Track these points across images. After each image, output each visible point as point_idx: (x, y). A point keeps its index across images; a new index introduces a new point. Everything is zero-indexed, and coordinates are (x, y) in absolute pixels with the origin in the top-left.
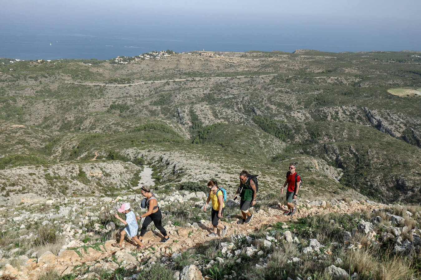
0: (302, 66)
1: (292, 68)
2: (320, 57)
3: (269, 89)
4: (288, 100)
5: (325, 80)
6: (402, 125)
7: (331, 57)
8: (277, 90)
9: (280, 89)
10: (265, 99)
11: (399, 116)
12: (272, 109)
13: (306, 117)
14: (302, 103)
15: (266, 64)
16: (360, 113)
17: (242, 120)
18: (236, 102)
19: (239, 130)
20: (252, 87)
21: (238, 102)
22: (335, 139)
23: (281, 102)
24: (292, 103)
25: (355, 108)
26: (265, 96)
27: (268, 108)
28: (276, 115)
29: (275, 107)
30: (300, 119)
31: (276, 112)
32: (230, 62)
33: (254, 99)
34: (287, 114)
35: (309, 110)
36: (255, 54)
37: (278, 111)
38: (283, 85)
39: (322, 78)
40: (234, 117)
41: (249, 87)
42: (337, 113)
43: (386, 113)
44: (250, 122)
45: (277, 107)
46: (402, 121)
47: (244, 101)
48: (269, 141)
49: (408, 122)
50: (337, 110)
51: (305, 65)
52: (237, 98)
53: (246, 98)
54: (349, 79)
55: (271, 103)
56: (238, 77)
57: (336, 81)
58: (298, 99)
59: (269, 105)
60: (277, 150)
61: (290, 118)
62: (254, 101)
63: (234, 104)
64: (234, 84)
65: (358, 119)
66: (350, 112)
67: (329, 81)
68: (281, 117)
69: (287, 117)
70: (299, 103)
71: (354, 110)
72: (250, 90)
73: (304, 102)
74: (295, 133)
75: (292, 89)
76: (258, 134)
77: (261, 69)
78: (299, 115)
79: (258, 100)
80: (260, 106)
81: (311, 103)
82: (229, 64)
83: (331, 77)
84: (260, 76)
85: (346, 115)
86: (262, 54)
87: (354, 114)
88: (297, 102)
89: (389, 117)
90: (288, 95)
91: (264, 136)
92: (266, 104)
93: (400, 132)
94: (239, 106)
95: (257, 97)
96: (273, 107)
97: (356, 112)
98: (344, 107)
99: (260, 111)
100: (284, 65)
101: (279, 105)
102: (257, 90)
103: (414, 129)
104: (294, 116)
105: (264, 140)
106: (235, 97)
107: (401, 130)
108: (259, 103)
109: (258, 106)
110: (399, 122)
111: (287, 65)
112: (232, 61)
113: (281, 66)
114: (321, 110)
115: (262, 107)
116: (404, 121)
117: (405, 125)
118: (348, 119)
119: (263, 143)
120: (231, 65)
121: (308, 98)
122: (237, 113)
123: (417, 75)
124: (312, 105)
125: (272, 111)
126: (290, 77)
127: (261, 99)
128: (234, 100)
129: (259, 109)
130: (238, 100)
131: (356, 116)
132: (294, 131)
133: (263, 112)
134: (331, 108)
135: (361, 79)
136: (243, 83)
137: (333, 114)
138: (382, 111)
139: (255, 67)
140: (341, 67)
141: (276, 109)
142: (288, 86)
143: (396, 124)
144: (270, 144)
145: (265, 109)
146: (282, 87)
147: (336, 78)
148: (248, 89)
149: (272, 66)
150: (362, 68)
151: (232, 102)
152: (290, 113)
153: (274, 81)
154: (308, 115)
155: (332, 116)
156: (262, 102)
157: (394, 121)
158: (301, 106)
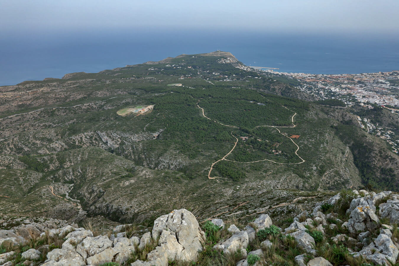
0: (67, 94)
1: (59, 96)
2: (83, 80)
3: (35, 125)
4: (48, 134)
5: (80, 107)
6: (119, 140)
7: (92, 80)
8: (42, 125)
9: (44, 124)
10: (31, 137)
11: (117, 134)
12: (37, 143)
13: (61, 145)
14: (59, 134)
15: (37, 96)
16: (95, 136)
17: (11, 161)
18: (7, 144)
19: (3, 176)
20: (22, 126)
21: (9, 143)
22: (73, 162)
23: (43, 137)
24: (52, 136)
25: (92, 133)
26: (30, 134)
27: (34, 144)
28: (39, 148)
29: (40, 142)
30: (58, 148)
31: (41, 146)
32: (4, 97)
33: (22, 138)
34: (48, 146)
35: (64, 140)
36: (28, 86)
37: (42, 144)
38: (46, 120)
39: (78, 106)
40: (4, 160)
41: (18, 126)
42: (81, 138)
43: (110, 133)
44: (17, 162)
45: (41, 141)
46: (119, 136)
47: (14, 142)
48: (28, 177)
49: (122, 137)
50: (81, 136)
51: (69, 93)
52: (8, 140)
53: (15, 139)
54: (97, 103)
55: (36, 139)
56: (9, 117)
57: (88, 107)
58: (56, 132)
59: (34, 141)
60: (35, 181)
61: (50, 149)
62: (22, 140)
63: (6, 146)
64: (7, 124)
65: (94, 140)
66: (90, 136)
67: (83, 107)
68: (44, 149)
69: (48, 149)
70: (57, 135)
71: (92, 134)
72: (20, 129)
73: (60, 133)
74: (50, 163)
75: (54, 122)
76: (19, 174)
77: (33, 101)
78: (57, 145)
79: (25, 138)
80: (28, 144)
81: (66, 132)
82: (3, 100)
83: (85, 104)
84: (29, 113)
85: (88, 138)
86: (34, 85)
87: (92, 137)
88: (55, 134)
89: (111, 136)
90: (48, 130)
91: (23, 174)
92: (32, 141)
93: (118, 144)
94: (11, 146)
95: (25, 136)
96: (38, 142)
97: (93, 135)
98: (86, 133)
99: (28, 148)
100: (51, 95)
101: (42, 139)
102: (26, 128)
103: (125, 141)
104: (53, 147)
105: (24, 178)
106: (6, 139)
107: (119, 143)
108: (26, 141)
109: (26, 144)
110: (117, 137)
111: (54, 95)
112: (6, 97)
113: (49, 96)
114: (71, 138)
115: (29, 144)
116: (120, 137)
117: (121, 139)
118: (89, 141)
119: (22, 180)
120: (6, 100)
121: (64, 130)
122: (6, 157)
123: (143, 91)
124: (66, 134)
125: (37, 145)
126: (54, 109)
127: (28, 138)
128: (5, 142)
129: (27, 146)
130: (9, 142)
131: (94, 138)
132: (49, 162)
133: (30, 148)
134: (77, 136)
135: (105, 102)
136: (15, 121)
137: (79, 139)
138: (108, 132)
139: (28, 100)
140: (95, 91)
141: (40, 143)
142: (50, 120)
143: (116, 139)
144: (29, 179)
145: (32, 145)
146: (46, 122)
147: (88, 104)
148: (18, 129)
149: (42, 97)
150: (110, 89)
151: (4, 144)
152: (50, 145)
153: (42, 115)
154: (63, 144)
155: (79, 141)
156: (28, 140)
157: (115, 138)
158: (59, 137)
